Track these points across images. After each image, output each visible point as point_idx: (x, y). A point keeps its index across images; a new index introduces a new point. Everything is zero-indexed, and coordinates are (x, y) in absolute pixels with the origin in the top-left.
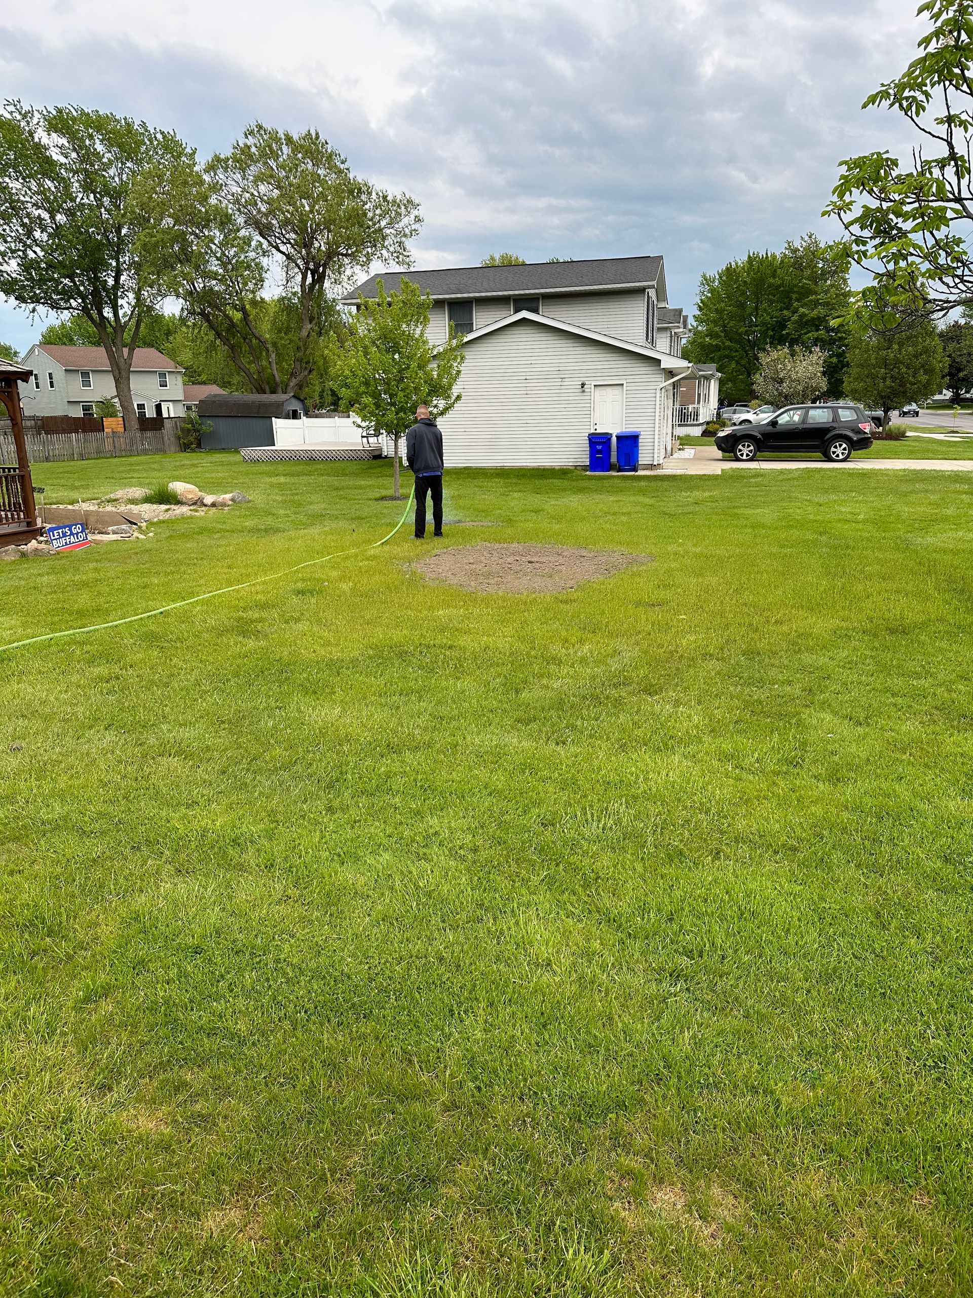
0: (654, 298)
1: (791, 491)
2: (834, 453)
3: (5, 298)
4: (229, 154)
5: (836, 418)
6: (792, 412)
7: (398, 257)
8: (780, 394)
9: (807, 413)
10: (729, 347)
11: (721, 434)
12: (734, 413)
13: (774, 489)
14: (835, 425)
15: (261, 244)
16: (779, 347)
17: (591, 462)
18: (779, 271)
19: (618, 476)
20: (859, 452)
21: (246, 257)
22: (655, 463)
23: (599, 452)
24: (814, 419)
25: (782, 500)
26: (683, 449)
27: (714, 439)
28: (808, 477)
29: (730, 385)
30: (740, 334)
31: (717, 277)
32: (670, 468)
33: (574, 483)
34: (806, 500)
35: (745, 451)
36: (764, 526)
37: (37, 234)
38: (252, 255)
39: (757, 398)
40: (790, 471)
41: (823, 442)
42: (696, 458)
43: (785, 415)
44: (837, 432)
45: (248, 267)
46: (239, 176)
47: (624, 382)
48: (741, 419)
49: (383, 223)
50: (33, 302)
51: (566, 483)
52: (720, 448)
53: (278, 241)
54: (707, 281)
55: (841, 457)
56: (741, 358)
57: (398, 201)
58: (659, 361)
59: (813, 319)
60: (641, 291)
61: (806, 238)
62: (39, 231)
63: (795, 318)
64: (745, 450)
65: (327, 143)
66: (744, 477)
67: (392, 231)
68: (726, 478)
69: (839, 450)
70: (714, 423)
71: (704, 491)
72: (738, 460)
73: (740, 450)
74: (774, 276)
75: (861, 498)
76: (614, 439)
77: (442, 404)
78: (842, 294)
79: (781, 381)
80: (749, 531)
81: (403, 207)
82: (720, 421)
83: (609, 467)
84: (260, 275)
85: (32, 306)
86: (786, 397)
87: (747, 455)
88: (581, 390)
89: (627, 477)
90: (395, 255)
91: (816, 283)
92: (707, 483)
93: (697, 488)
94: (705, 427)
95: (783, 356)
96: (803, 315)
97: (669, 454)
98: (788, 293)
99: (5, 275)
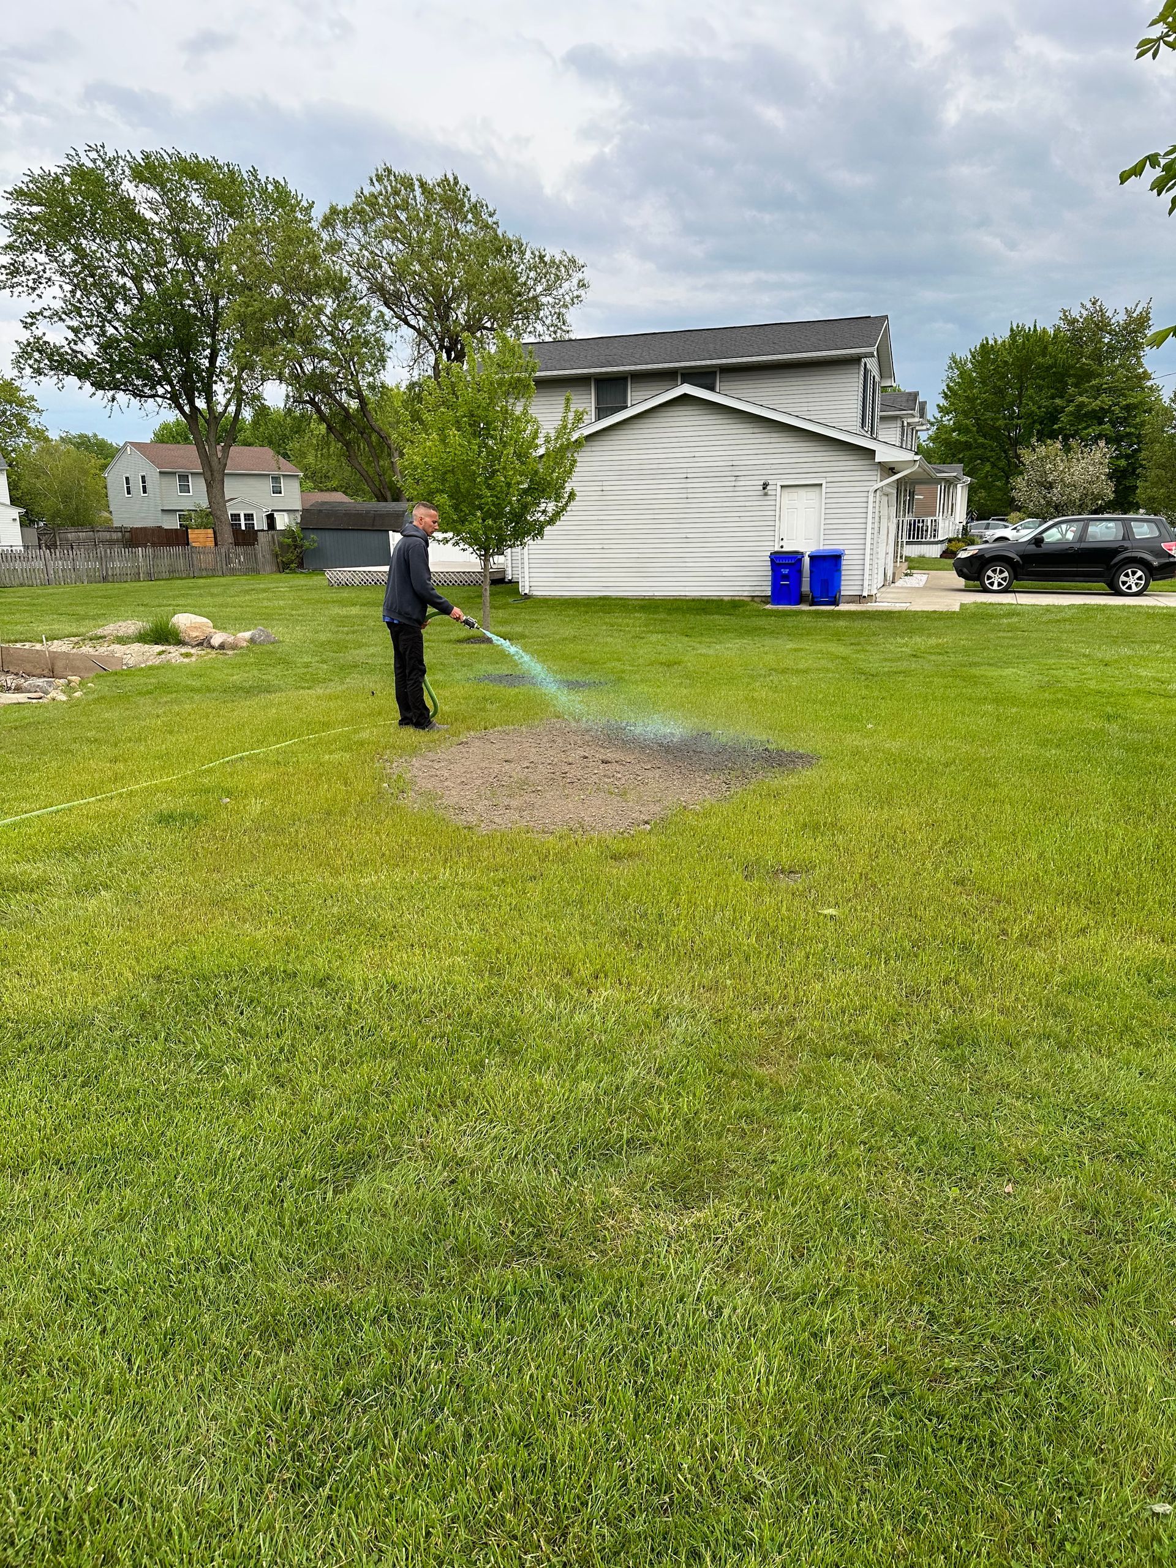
0: (875, 372)
1: (1059, 640)
2: (1124, 583)
3: (79, 384)
4: (349, 205)
5: (1128, 535)
6: (1064, 526)
7: (555, 332)
8: (1049, 503)
9: (1085, 529)
10: (983, 446)
11: (963, 555)
12: (987, 527)
13: (1034, 635)
14: (1126, 544)
15: (382, 315)
16: (1049, 442)
17: (773, 591)
18: (1050, 349)
19: (809, 612)
20: (1161, 582)
21: (364, 331)
22: (865, 594)
23: (785, 577)
24: (1093, 536)
25: (1047, 654)
26: (911, 575)
27: (952, 561)
28: (1087, 619)
29: (983, 494)
30: (998, 429)
31: (970, 357)
32: (886, 602)
33: (744, 622)
34: (1084, 656)
35: (997, 579)
36: (1014, 700)
37: (120, 307)
38: (371, 328)
39: (1019, 509)
40: (1060, 609)
41: (1109, 568)
42: (928, 588)
43: (1054, 530)
44: (1129, 555)
45: (366, 343)
46: (359, 231)
47: (823, 482)
48: (996, 536)
49: (539, 289)
50: (112, 389)
51: (734, 620)
52: (961, 574)
53: (407, 312)
54: (955, 363)
55: (1135, 589)
56: (999, 459)
57: (557, 261)
58: (872, 453)
59: (1094, 411)
60: (855, 360)
61: (1089, 305)
62: (122, 303)
63: (1070, 408)
64: (996, 577)
65: (468, 189)
66: (992, 616)
67: (550, 299)
68: (966, 616)
69: (1132, 579)
70: (959, 540)
71: (930, 636)
72: (986, 590)
73: (989, 578)
74: (1044, 355)
75: (1169, 654)
76: (807, 560)
77: (551, 507)
78: (1136, 377)
79: (1050, 486)
80: (989, 708)
81: (563, 269)
82: (967, 538)
83: (799, 599)
84: (381, 354)
85: (110, 393)
86: (1056, 507)
87: (1000, 584)
88: (761, 493)
89: (823, 612)
90: (552, 329)
91: (1100, 364)
92: (936, 624)
93: (920, 631)
94: (944, 546)
95: (1053, 453)
96: (1082, 405)
97: (889, 581)
98: (1063, 376)
99: (79, 356)
